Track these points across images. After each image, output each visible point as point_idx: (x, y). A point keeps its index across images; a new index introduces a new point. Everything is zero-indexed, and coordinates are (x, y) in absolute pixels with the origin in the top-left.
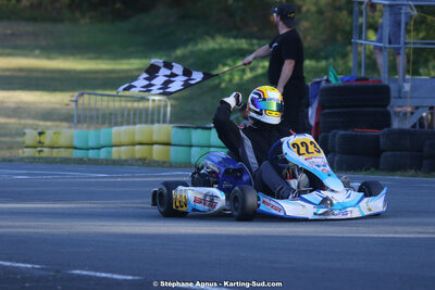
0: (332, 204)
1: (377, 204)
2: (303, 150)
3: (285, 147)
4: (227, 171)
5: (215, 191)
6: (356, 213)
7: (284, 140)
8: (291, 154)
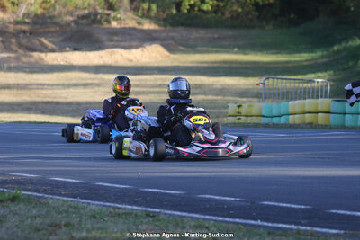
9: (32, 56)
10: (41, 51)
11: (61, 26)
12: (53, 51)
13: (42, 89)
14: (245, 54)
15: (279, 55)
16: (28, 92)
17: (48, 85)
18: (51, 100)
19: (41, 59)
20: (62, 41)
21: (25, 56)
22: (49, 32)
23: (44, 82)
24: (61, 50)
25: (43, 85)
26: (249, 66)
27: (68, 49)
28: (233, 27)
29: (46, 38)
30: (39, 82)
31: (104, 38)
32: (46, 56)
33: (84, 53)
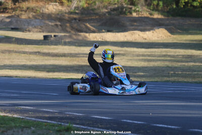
0: (125, 89)
1: (142, 90)
4: (92, 78)
5: (86, 85)
6: (134, 93)
7: (111, 67)
9: (80, 35)
10: (86, 32)
11: (100, 16)
12: (94, 32)
16: (77, 59)
19: (86, 37)
20: (99, 26)
21: (76, 35)
22: (91, 19)
24: (99, 31)
27: (104, 31)
29: (89, 24)
31: (128, 23)
32: (89, 35)
33: (115, 33)
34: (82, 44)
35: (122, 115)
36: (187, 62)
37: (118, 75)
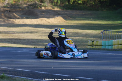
0: (74, 55)
2: (69, 42)
3: (65, 42)
4: (52, 48)
5: (49, 52)
6: (80, 57)
8: (66, 44)
9: (10, 21)
10: (14, 19)
11: (22, 9)
12: (18, 18)
13: (14, 34)
14: (95, 21)
15: (109, 21)
16: (8, 35)
17: (16, 32)
18: (17, 38)
19: (14, 22)
20: (22, 15)
21: (7, 20)
22: (17, 11)
23: (15, 31)
24: (22, 18)
25: (15, 32)
26: (97, 25)
27: (24, 18)
28: (91, 10)
29: (15, 14)
30: (13, 31)
31: (39, 14)
32: (16, 21)
33: (31, 19)
34: (11, 26)
35: (36, 68)
36: (75, 37)
37: (69, 46)
